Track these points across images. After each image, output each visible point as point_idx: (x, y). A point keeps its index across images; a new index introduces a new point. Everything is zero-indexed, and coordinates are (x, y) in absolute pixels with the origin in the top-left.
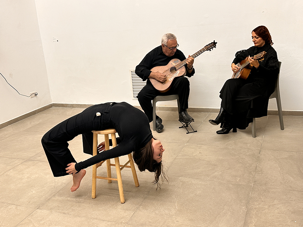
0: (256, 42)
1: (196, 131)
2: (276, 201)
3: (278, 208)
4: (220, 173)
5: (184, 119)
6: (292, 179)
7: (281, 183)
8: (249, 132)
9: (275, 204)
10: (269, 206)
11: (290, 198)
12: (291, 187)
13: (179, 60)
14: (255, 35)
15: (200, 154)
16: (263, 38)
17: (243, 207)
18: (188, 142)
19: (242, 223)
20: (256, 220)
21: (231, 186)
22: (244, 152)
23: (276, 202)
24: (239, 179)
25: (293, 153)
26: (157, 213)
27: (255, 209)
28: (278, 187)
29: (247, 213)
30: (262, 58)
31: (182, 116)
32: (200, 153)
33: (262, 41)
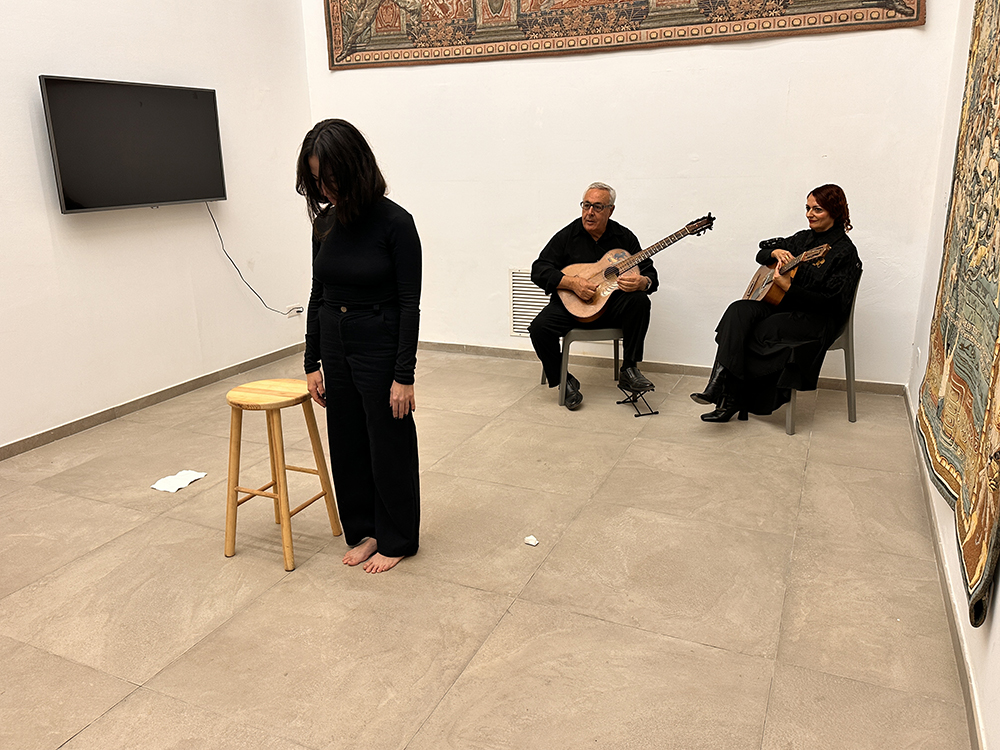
0: (814, 219)
1: (657, 413)
2: (850, 572)
3: (857, 588)
4: (720, 505)
5: (632, 383)
6: (883, 529)
7: (858, 534)
8: (780, 423)
9: (848, 580)
10: (837, 583)
11: (882, 568)
12: (881, 545)
13: (626, 253)
14: (815, 203)
15: (670, 463)
16: (831, 214)
17: (778, 582)
18: (639, 434)
19: (778, 614)
20: (809, 609)
21: (747, 534)
22: (769, 464)
23: (850, 574)
24: (762, 520)
25: (881, 473)
26: (584, 579)
27: (806, 586)
28: (852, 545)
29: (788, 595)
30: (820, 259)
31: (627, 377)
32: (669, 459)
33: (828, 219)
